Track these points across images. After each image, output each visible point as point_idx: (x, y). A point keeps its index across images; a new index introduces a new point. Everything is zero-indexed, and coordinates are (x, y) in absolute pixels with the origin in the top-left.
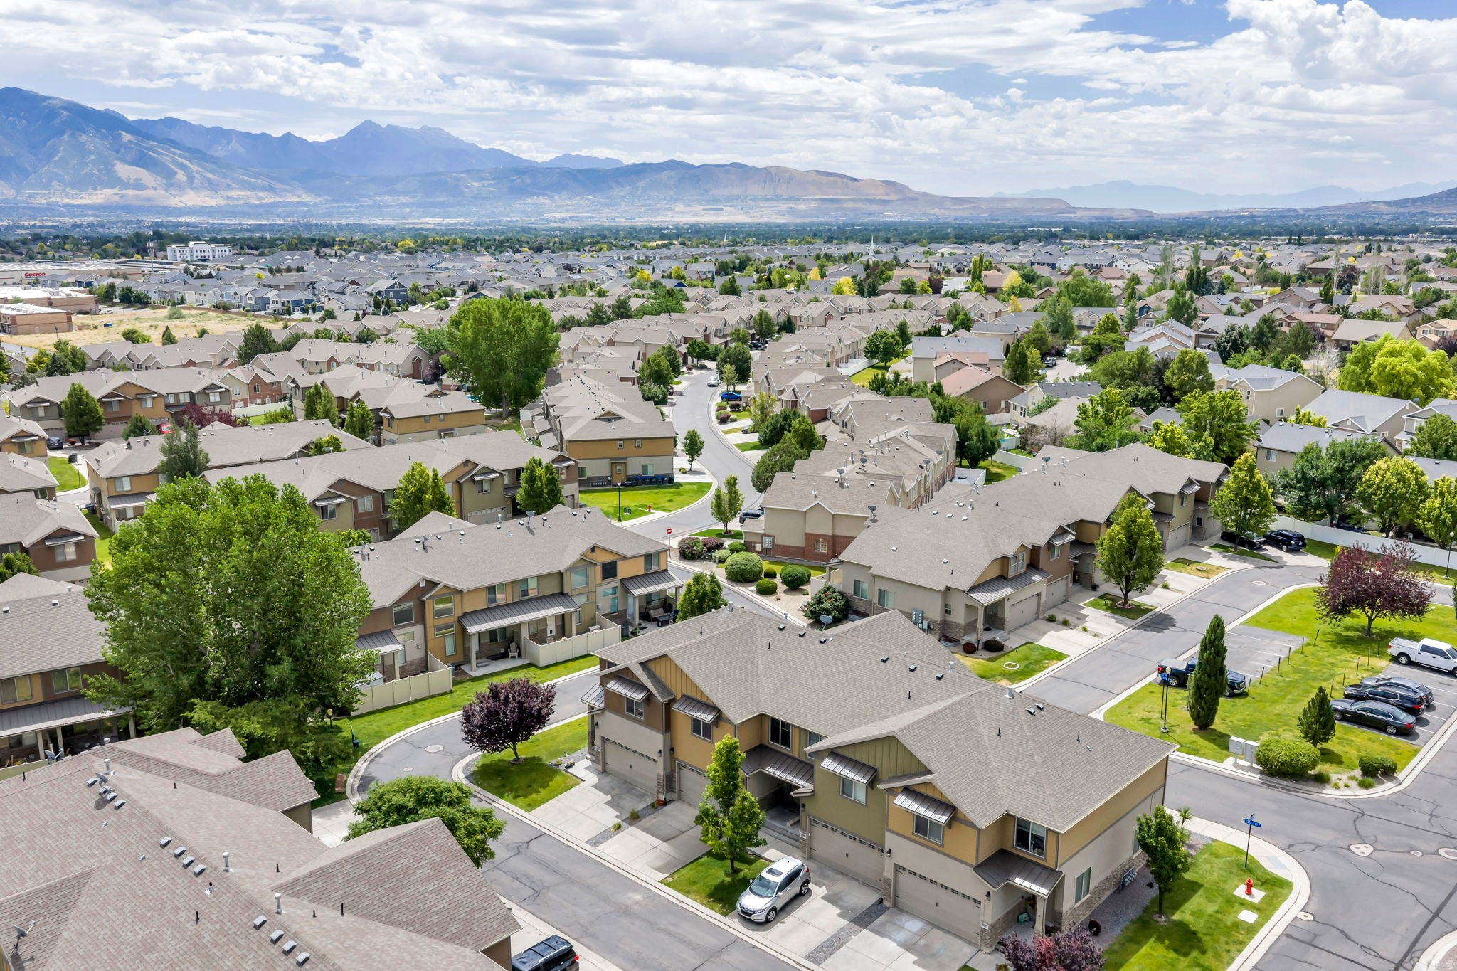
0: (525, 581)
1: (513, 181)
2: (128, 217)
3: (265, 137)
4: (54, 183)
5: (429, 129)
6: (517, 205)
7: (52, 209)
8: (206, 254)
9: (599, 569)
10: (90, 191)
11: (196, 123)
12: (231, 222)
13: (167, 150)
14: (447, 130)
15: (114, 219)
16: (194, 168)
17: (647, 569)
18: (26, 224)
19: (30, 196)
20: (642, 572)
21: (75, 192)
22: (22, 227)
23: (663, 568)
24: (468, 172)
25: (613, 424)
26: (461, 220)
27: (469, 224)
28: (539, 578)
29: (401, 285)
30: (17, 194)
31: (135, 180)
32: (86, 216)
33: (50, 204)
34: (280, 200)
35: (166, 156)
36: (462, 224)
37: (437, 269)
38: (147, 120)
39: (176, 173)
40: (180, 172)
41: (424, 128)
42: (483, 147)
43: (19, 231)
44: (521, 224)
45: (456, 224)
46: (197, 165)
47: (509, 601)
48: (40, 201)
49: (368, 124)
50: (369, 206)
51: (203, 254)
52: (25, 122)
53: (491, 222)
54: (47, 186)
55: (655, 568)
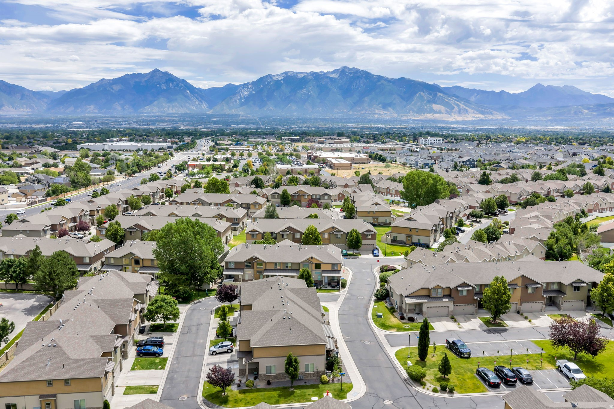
0: (287, 263)
1: (605, 109)
2: (434, 125)
3: (493, 92)
4: (411, 112)
5: (567, 86)
6: (606, 119)
7: (408, 121)
8: (434, 142)
9: (314, 265)
10: (423, 114)
11: (466, 88)
12: (471, 127)
13: (453, 99)
14: (576, 86)
15: (428, 125)
16: (462, 105)
17: (332, 268)
18: (397, 127)
19: (402, 116)
20: (331, 269)
21: (417, 115)
22: (395, 128)
23: (339, 269)
24: (582, 105)
25: (410, 222)
26: (573, 127)
27: (577, 130)
28: (292, 263)
29: (473, 159)
30: (398, 116)
31: (439, 110)
32: (418, 124)
33: (408, 119)
34: (494, 118)
35: (452, 101)
36: (573, 129)
37: (512, 152)
38: (448, 87)
39: (454, 107)
40: (456, 107)
41: (565, 86)
42: (594, 94)
43: (394, 130)
44: (605, 130)
45: (570, 129)
46: (464, 104)
47: (282, 268)
48: (405, 118)
49: (539, 85)
50: (532, 121)
51: (432, 142)
52: (405, 90)
53: (589, 128)
54: (408, 113)
55: (336, 268)
